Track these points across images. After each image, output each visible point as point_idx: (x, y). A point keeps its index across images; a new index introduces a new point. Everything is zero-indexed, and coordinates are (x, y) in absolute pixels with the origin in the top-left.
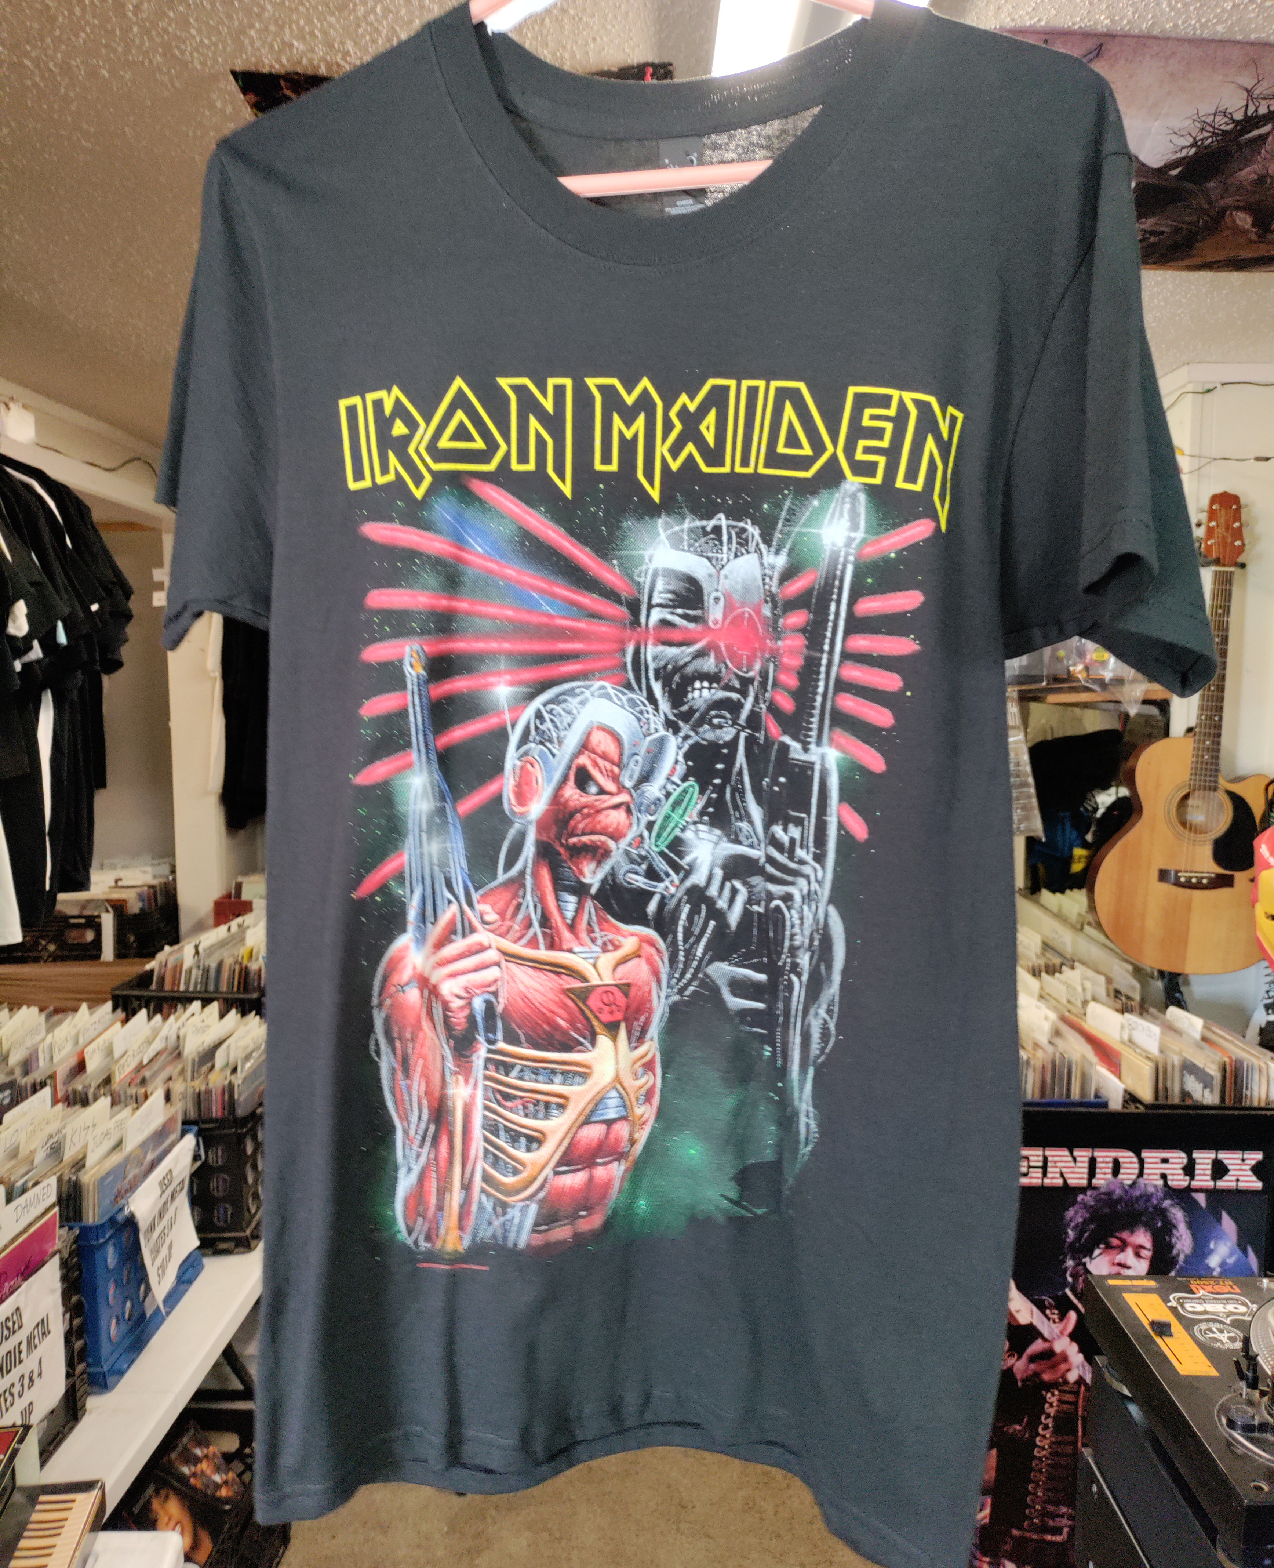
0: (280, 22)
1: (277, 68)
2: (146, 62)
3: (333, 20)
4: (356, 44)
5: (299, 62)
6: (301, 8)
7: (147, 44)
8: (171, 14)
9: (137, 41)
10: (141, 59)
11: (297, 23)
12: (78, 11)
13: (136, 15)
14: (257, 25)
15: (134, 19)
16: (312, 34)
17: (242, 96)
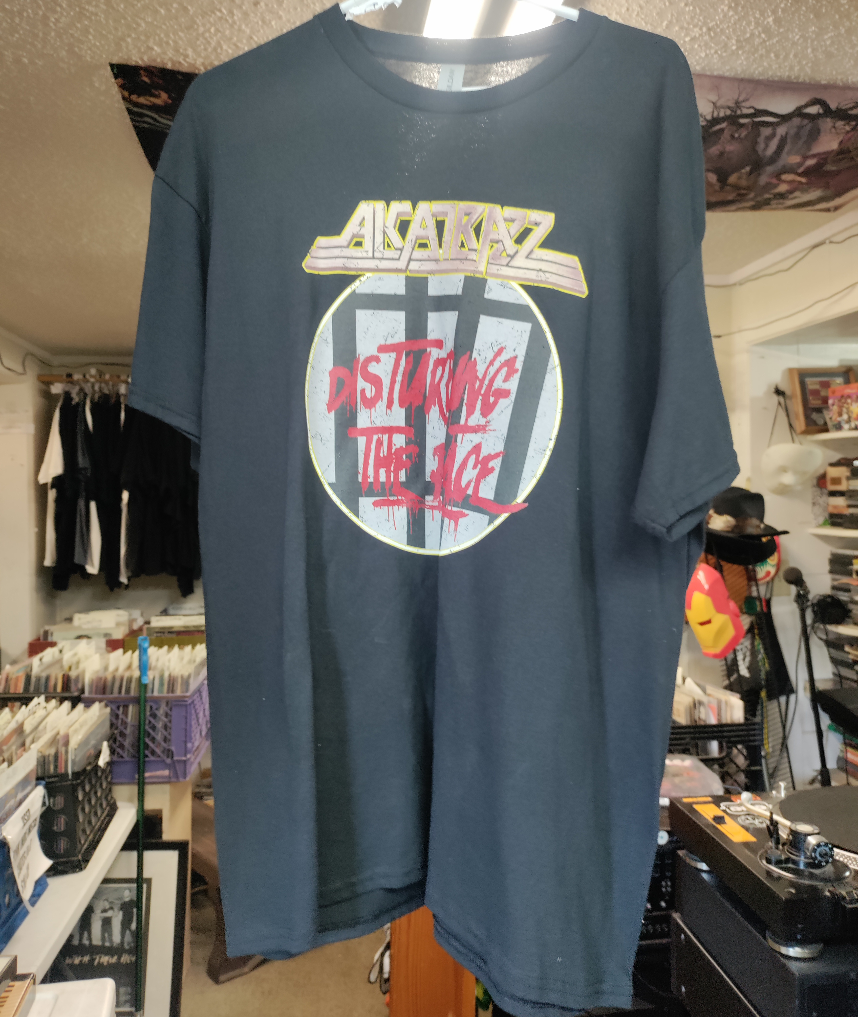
0: (148, 34)
1: (140, 63)
2: (55, 55)
3: (182, 34)
4: (194, 50)
5: (155, 60)
6: (164, 27)
7: (58, 44)
8: (79, 25)
9: (52, 41)
10: (52, 52)
11: (159, 35)
12: (17, 20)
13: (55, 24)
14: (133, 35)
15: (54, 27)
16: (167, 43)
17: (113, 80)
